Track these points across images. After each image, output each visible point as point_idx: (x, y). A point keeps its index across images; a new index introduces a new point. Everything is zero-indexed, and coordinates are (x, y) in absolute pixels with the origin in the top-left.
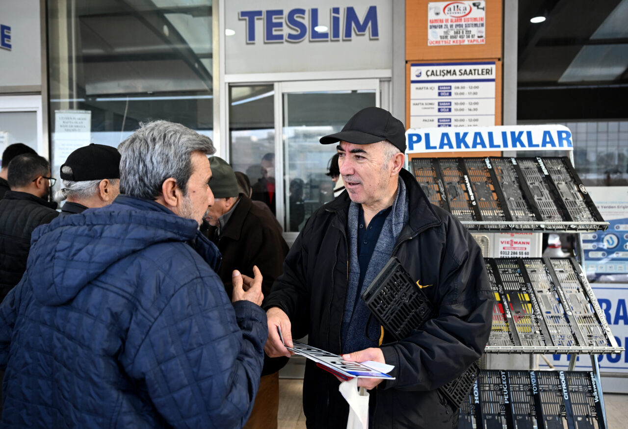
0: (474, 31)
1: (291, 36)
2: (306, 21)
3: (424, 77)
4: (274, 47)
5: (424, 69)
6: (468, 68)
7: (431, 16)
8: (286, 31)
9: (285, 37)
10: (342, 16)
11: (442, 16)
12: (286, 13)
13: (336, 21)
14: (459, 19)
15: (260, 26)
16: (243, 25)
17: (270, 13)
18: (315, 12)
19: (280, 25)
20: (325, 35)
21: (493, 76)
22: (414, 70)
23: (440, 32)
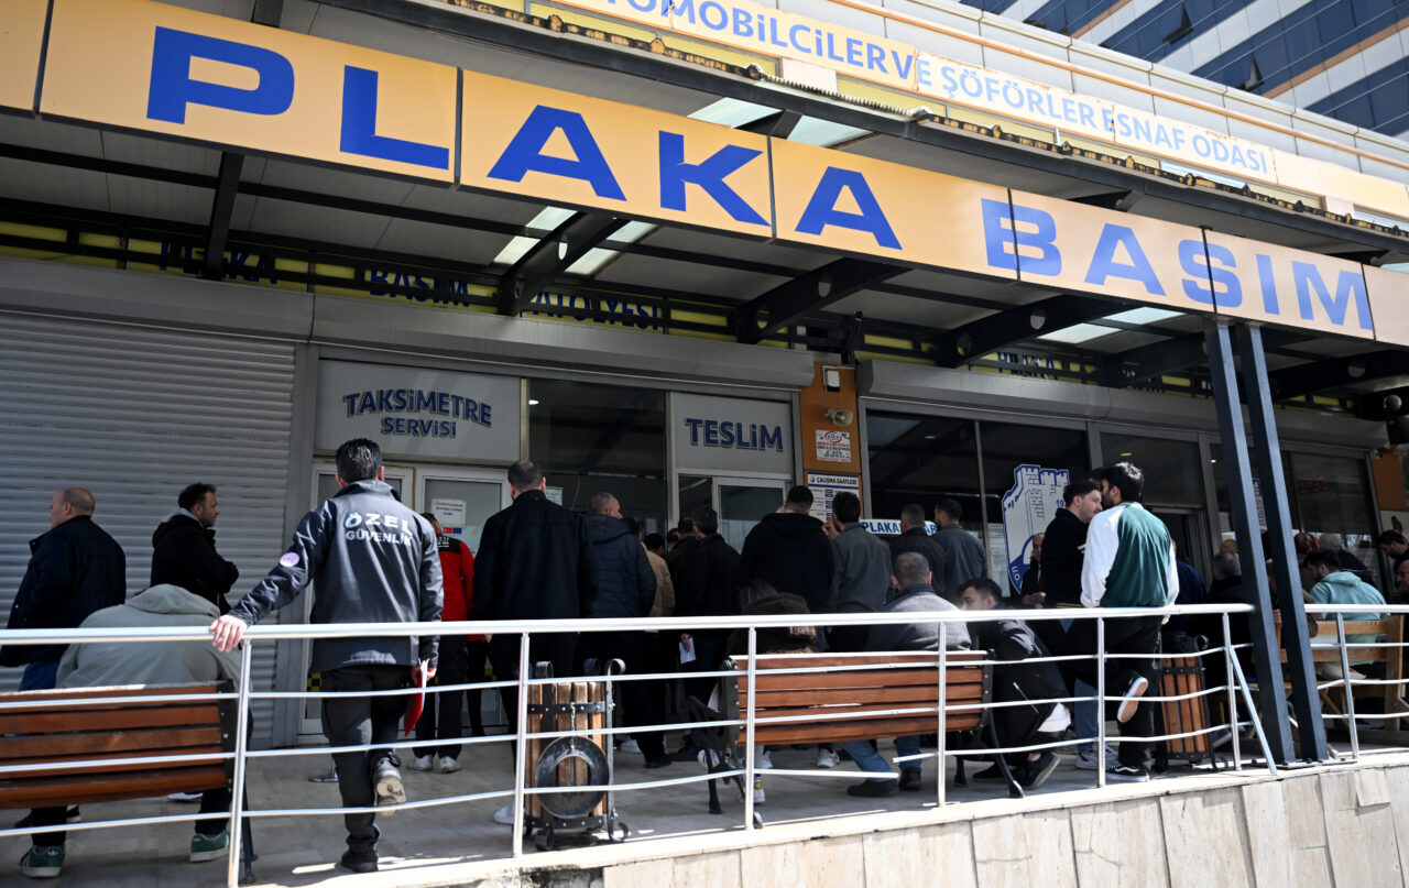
0: (844, 453)
1: (723, 442)
2: (734, 432)
3: (816, 482)
4: (712, 450)
5: (816, 477)
6: (842, 478)
7: (818, 440)
8: (720, 437)
9: (719, 442)
10: (758, 431)
11: (824, 440)
12: (719, 424)
13: (754, 434)
14: (834, 443)
15: (701, 431)
16: (688, 429)
17: (709, 423)
18: (739, 426)
19: (715, 432)
20: (747, 444)
21: (857, 486)
22: (810, 477)
23: (824, 451)
